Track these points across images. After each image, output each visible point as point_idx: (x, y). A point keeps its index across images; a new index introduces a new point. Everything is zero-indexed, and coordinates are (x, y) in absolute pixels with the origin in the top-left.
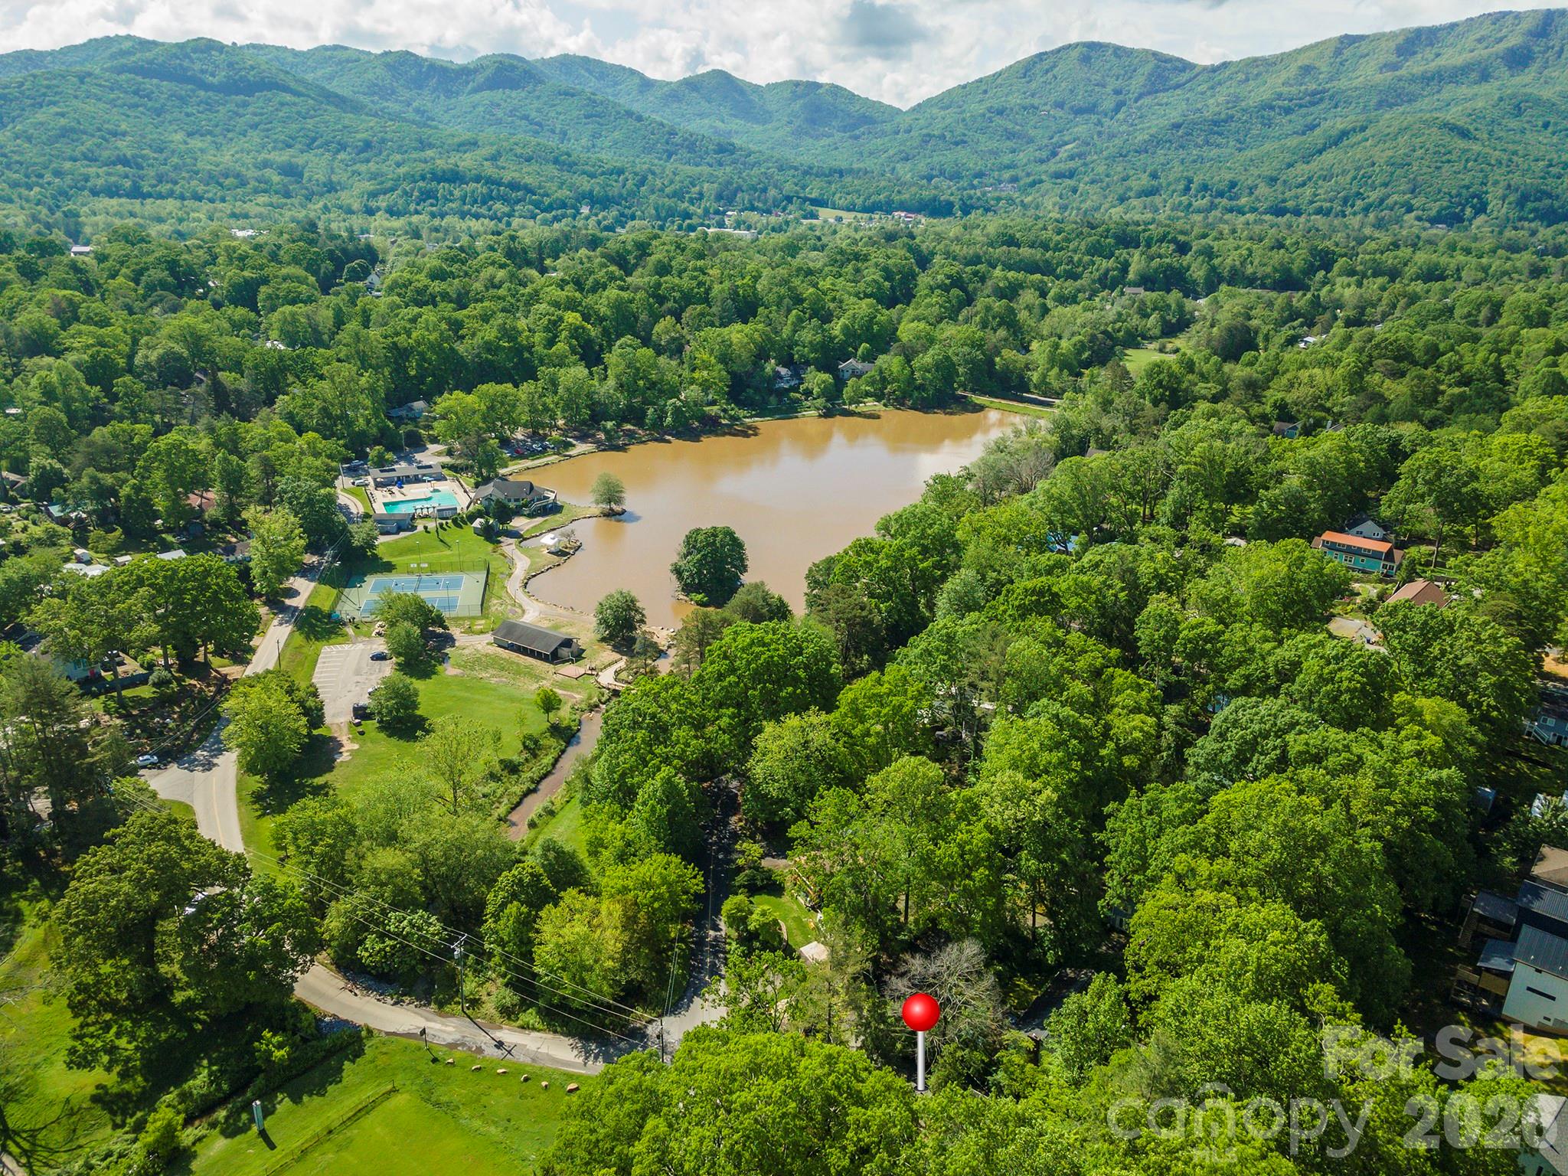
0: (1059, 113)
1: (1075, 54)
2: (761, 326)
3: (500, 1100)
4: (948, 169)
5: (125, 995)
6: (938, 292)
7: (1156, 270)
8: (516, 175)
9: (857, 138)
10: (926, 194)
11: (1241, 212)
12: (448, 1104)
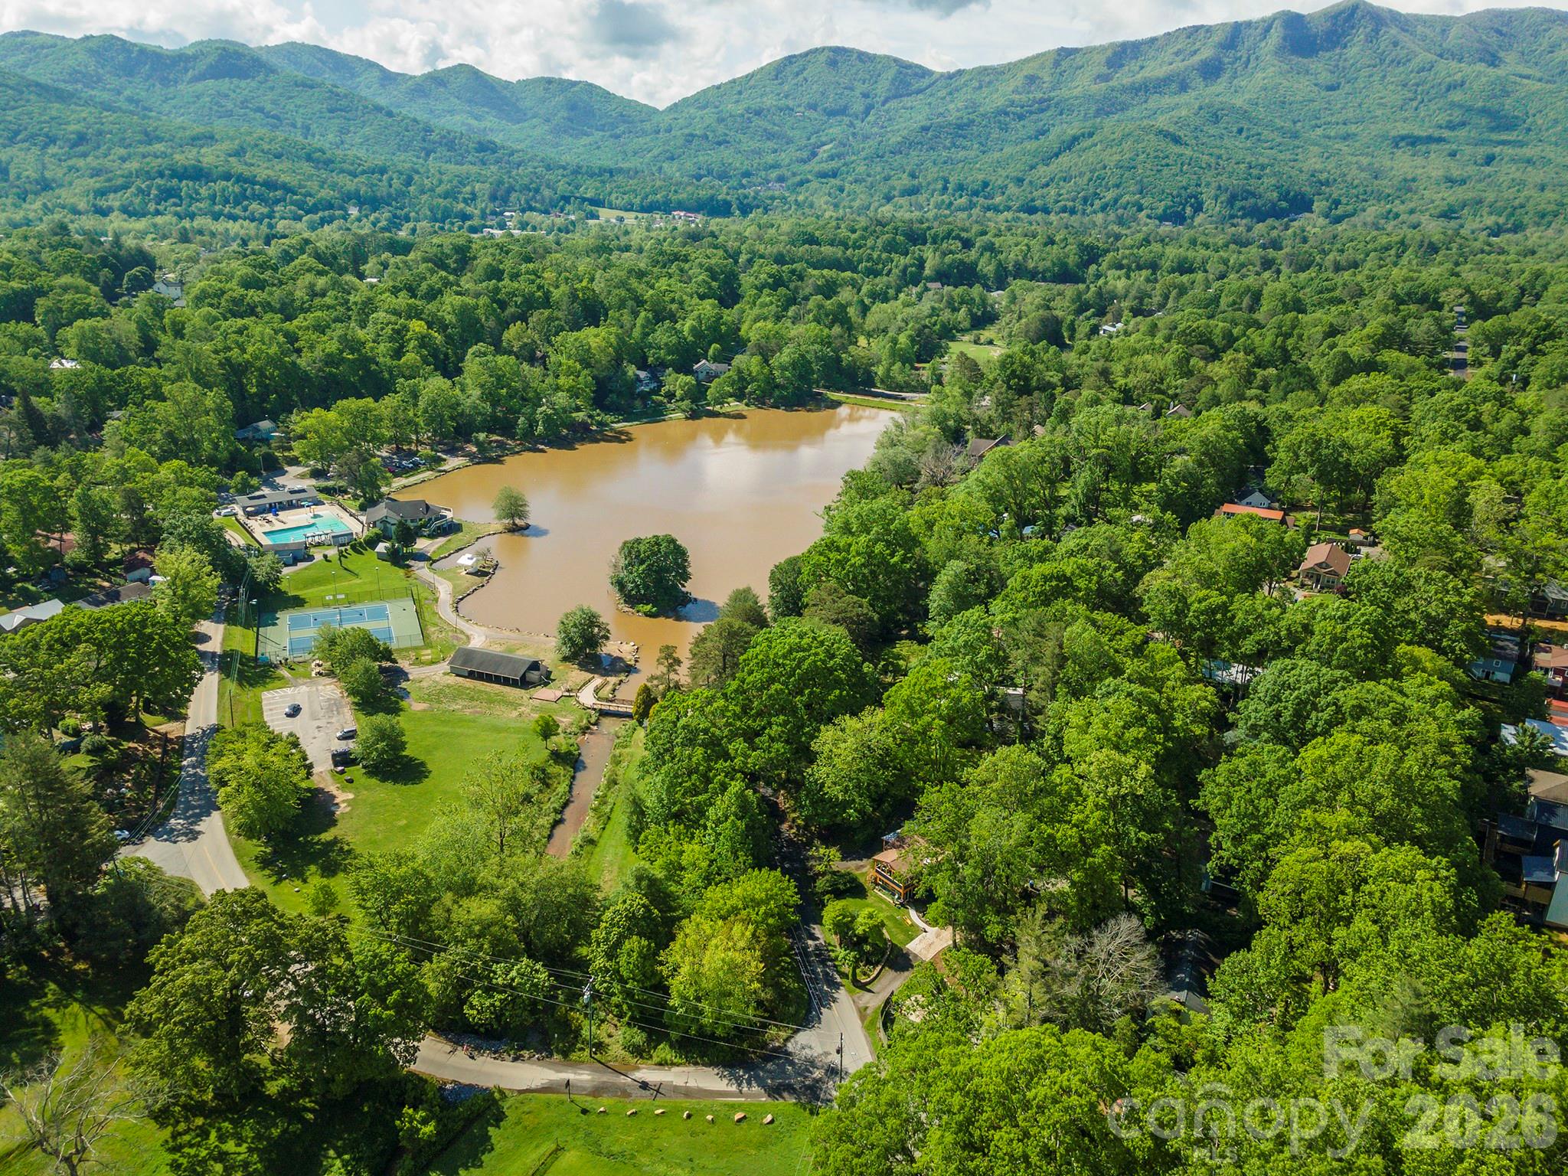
0: (814, 115)
1: (822, 58)
2: (613, 329)
3: (671, 1140)
4: (716, 168)
5: (210, 1095)
6: (766, 291)
7: (950, 266)
8: (269, 172)
9: (617, 137)
10: (704, 194)
11: (997, 210)
12: (622, 1154)
